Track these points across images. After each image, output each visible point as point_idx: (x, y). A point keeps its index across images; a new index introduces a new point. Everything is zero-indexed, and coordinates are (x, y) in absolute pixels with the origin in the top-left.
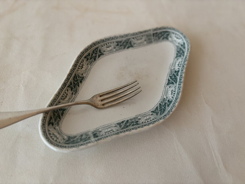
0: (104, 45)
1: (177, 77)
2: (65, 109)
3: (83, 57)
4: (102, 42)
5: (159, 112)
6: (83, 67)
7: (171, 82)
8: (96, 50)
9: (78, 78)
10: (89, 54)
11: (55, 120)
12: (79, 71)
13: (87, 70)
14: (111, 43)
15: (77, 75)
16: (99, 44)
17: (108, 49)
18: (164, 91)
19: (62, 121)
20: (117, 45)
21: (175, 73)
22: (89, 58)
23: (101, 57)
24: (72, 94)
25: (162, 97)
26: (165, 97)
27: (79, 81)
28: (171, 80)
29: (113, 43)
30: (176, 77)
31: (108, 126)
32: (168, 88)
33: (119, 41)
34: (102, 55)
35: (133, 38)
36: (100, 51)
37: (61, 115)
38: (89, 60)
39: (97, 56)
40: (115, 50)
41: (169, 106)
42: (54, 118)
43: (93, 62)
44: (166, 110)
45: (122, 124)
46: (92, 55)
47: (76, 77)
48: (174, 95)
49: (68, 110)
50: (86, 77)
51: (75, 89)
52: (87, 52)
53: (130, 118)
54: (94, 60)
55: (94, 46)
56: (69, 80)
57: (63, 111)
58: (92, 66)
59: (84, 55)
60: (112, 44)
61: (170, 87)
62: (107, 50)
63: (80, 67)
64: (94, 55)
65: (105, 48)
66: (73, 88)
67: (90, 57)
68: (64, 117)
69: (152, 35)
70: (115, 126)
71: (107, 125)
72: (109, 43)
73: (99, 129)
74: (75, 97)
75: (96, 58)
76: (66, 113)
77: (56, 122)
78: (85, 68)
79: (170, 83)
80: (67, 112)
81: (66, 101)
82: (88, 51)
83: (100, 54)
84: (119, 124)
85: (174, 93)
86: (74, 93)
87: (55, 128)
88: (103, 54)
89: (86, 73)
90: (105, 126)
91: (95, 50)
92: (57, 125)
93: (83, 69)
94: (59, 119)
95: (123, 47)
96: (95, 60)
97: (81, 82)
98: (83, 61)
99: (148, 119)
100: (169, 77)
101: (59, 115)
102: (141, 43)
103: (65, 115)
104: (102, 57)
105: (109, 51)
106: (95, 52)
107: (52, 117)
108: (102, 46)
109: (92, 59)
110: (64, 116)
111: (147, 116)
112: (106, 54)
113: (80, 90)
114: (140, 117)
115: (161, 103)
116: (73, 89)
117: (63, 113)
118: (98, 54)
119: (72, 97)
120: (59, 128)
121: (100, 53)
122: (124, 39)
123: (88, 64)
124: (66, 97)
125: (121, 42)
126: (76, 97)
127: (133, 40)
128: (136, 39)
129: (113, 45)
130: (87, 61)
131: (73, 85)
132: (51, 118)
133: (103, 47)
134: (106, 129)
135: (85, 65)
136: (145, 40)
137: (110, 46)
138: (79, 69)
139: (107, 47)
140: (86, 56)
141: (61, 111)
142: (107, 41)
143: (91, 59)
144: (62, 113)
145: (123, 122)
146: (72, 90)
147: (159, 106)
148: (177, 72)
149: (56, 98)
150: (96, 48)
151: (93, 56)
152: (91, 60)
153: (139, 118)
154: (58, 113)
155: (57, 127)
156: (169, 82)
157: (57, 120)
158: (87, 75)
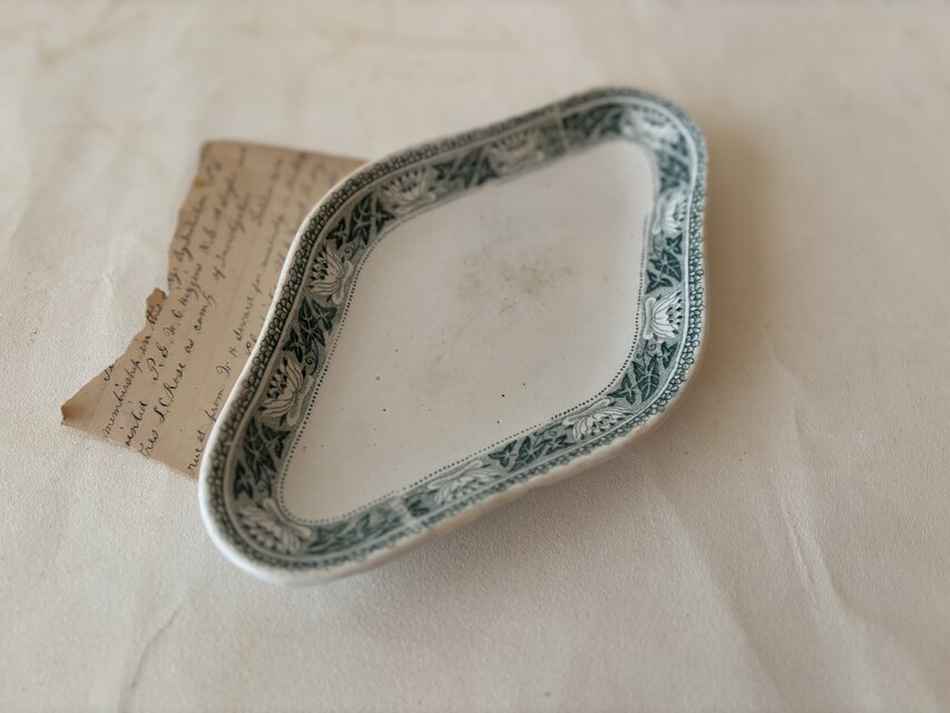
0: (393, 183)
1: (679, 257)
2: (289, 432)
3: (321, 236)
4: (381, 173)
5: (637, 390)
6: (328, 270)
7: (659, 280)
8: (366, 204)
9: (314, 313)
10: (342, 222)
11: (258, 476)
12: (316, 289)
13: (344, 280)
14: (416, 173)
15: (309, 301)
16: (372, 180)
17: (409, 196)
18: (640, 316)
19: (282, 476)
20: (440, 177)
21: (667, 248)
22: (345, 238)
23: (386, 229)
24: (304, 373)
25: (638, 338)
26: (649, 337)
27: (321, 325)
28: (658, 273)
29: (424, 170)
30: (674, 258)
31: (457, 469)
32: (651, 302)
33: (445, 161)
34: (391, 221)
35: (495, 145)
36: (379, 207)
37: (274, 457)
38: (344, 245)
39: (374, 228)
40: (432, 196)
41: (671, 364)
42: (252, 469)
43: (360, 251)
44: (662, 380)
45: (508, 455)
46: (353, 223)
47: (309, 310)
48: (679, 324)
49: (298, 433)
50: (345, 306)
51: (311, 354)
52: (334, 216)
53: (534, 430)
54: (362, 243)
55: (354, 193)
56: (284, 323)
57: (280, 440)
58: (360, 265)
59: (326, 228)
60: (420, 174)
61: (658, 299)
62: (404, 200)
63: (315, 274)
64: (360, 223)
65: (398, 195)
66: (304, 352)
67: (347, 231)
68: (286, 463)
69: (560, 123)
70: (484, 467)
71: (452, 468)
72: (407, 175)
73: (427, 484)
74: (314, 383)
75: (368, 234)
76: (293, 444)
77: (261, 484)
78: (336, 275)
79: (658, 286)
80: (295, 440)
81: (284, 403)
82: (337, 213)
83: (383, 220)
84: (499, 456)
85: (680, 317)
86: (308, 371)
87: (260, 506)
88: (393, 217)
89: (342, 294)
90: (447, 470)
91: (362, 205)
92: (266, 492)
93: (329, 279)
94: (270, 472)
95: (460, 181)
96: (366, 241)
97: (329, 326)
98: (324, 250)
99: (601, 422)
100: (651, 264)
101: (269, 457)
102: (525, 158)
103: (290, 454)
104: (389, 228)
105: (412, 203)
106: (363, 213)
107: (244, 464)
108: (386, 188)
109: (356, 241)
110: (288, 458)
111: (594, 412)
112: (402, 216)
113: (329, 356)
114: (570, 420)
115: (638, 361)
116: (304, 357)
117: (282, 446)
119: (304, 385)
120: (277, 502)
121: (380, 216)
122: (461, 152)
123: (343, 261)
124: (284, 386)
125: (450, 164)
126: (318, 382)
127: (495, 151)
128: (503, 147)
129: (423, 181)
130: (338, 248)
131: (300, 340)
132: (240, 470)
133: (388, 193)
134: (453, 480)
135: (335, 265)
136: (539, 148)
137: (415, 185)
138: (315, 282)
139: (404, 191)
140: (334, 231)
141: (275, 442)
142: (400, 167)
143: (351, 238)
144: (277, 447)
145: (509, 447)
146: (300, 361)
147: (631, 370)
148: (673, 241)
149: (248, 393)
150: (362, 197)
151: (356, 228)
152: (351, 245)
153: (567, 423)
154: (265, 449)
155: (268, 502)
156: (653, 282)
157: (264, 476)
158: (345, 299)
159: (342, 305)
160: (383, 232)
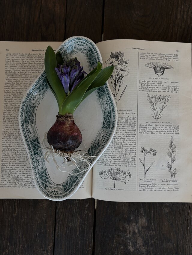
1: (33, 148)
3: (112, 110)
4: (110, 134)
5: (30, 109)
6: (106, 104)
7: (36, 141)
9: (102, 93)
11: (90, 54)
12: (105, 98)
13: (102, 106)
14: (103, 140)
15: (105, 94)
16: (111, 131)
17: (102, 135)
18: (37, 130)
19: (87, 58)
20: (98, 144)
21: (37, 151)
22: (108, 115)
25: (35, 124)
26: (33, 125)
27: (100, 92)
28: (37, 144)
29: (102, 142)
32: (36, 135)
33: (99, 148)
36: (106, 127)
37: (90, 60)
38: (107, 113)
39: (105, 122)
40: (97, 139)
41: (25, 117)
42: (91, 55)
43: (104, 115)
44: (26, 113)
46: (109, 119)
47: (103, 92)
48: (27, 129)
52: (112, 116)
53: (47, 92)
54: (105, 117)
55: (112, 125)
58: (102, 111)
59: (112, 112)
61: (34, 136)
62: (102, 133)
63: (107, 101)
64: (108, 121)
65: (104, 133)
67: (109, 116)
72: (105, 138)
75: (105, 120)
77: (88, 54)
78: (104, 105)
80: (89, 66)
82: (112, 118)
83: (104, 126)
85: (27, 131)
87: (86, 49)
88: (102, 128)
89: (101, 102)
92: (87, 53)
94: (89, 57)
95: (93, 146)
97: (98, 93)
98: (110, 108)
99: (34, 98)
100: (40, 146)
101: (91, 60)
106: (109, 123)
107: (93, 54)
108: (107, 132)
109: (106, 116)
110: (88, 62)
111: (37, 101)
112: (101, 130)
115: (33, 118)
117: (90, 63)
118: (106, 124)
120: (84, 53)
122: (96, 152)
123: (105, 109)
125: (97, 148)
129: (101, 140)
130: (108, 111)
132: (93, 53)
135: (106, 107)
137: (102, 138)
139: (104, 135)
140: (111, 114)
141: (92, 63)
142: (107, 139)
143: (107, 116)
147: (33, 115)
148: (36, 153)
150: (110, 126)
152: (106, 114)
153: (41, 96)
155: (85, 52)
156: (37, 141)
157: (89, 55)
158: (100, 101)
159: (99, 100)
160: (102, 123)
